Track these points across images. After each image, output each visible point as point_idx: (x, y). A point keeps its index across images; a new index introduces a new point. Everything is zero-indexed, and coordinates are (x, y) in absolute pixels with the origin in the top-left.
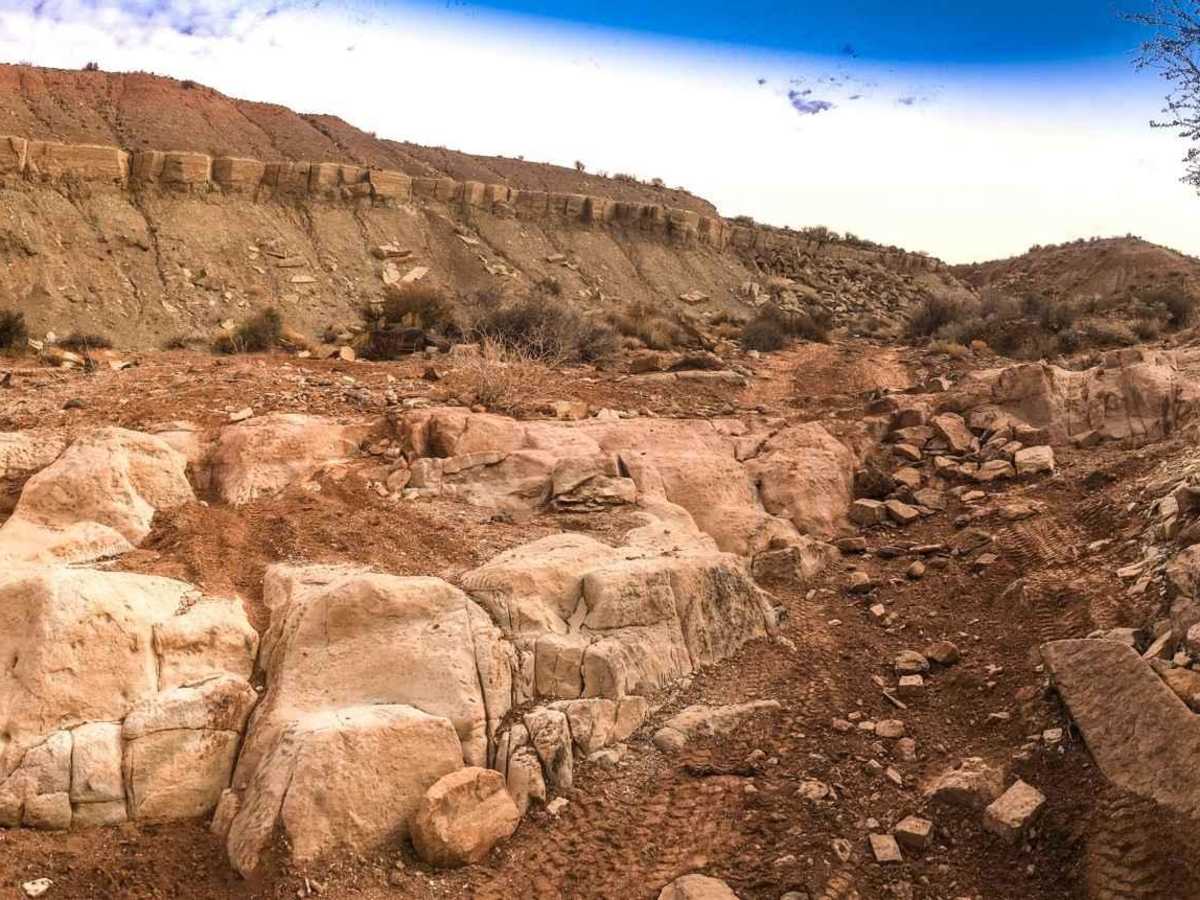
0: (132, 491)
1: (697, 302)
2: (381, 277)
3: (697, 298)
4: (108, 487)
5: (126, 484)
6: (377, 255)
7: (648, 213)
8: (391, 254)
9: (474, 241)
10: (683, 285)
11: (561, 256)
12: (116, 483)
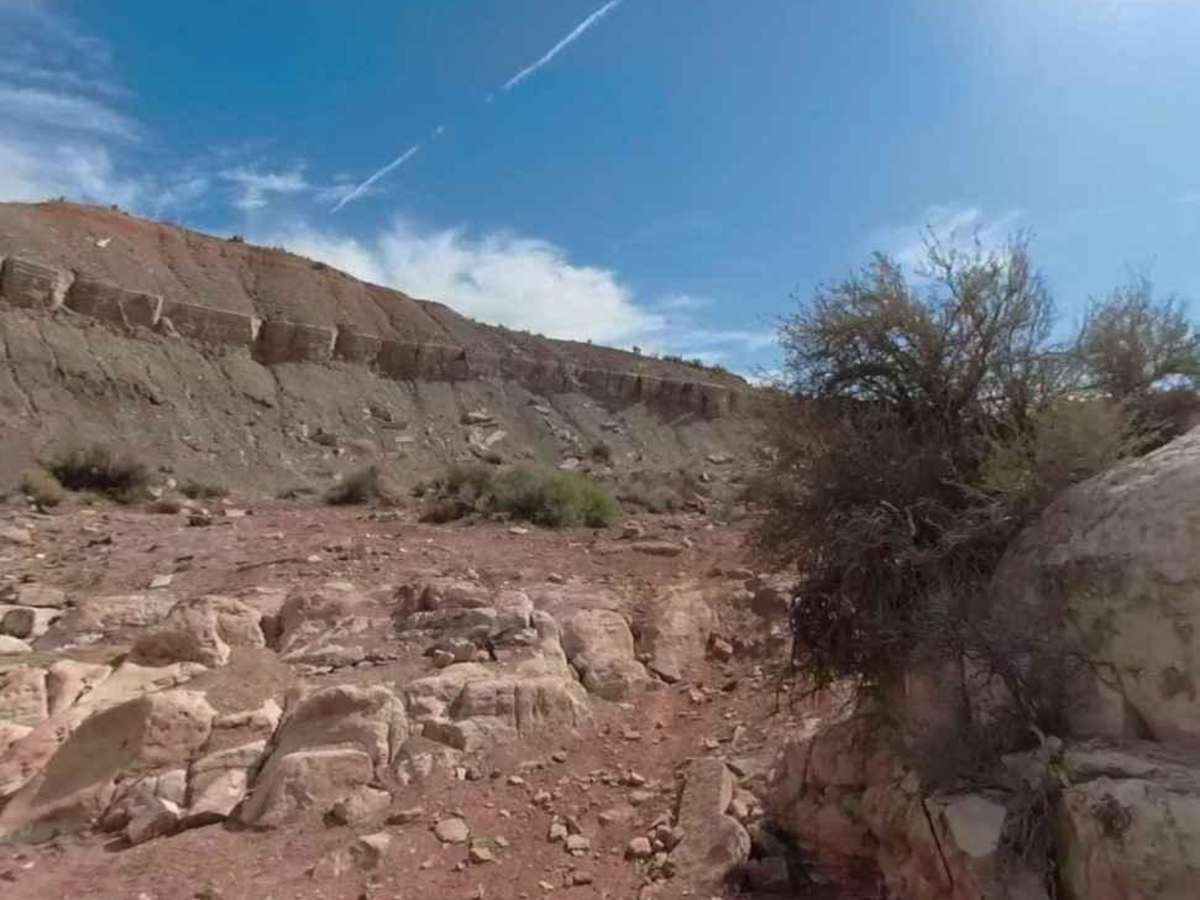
0: (218, 639)
1: (720, 463)
2: (467, 440)
3: (722, 458)
4: (201, 637)
5: (215, 635)
6: (466, 421)
7: (687, 388)
8: (477, 421)
9: (545, 410)
10: (710, 447)
11: (613, 423)
12: (206, 635)
